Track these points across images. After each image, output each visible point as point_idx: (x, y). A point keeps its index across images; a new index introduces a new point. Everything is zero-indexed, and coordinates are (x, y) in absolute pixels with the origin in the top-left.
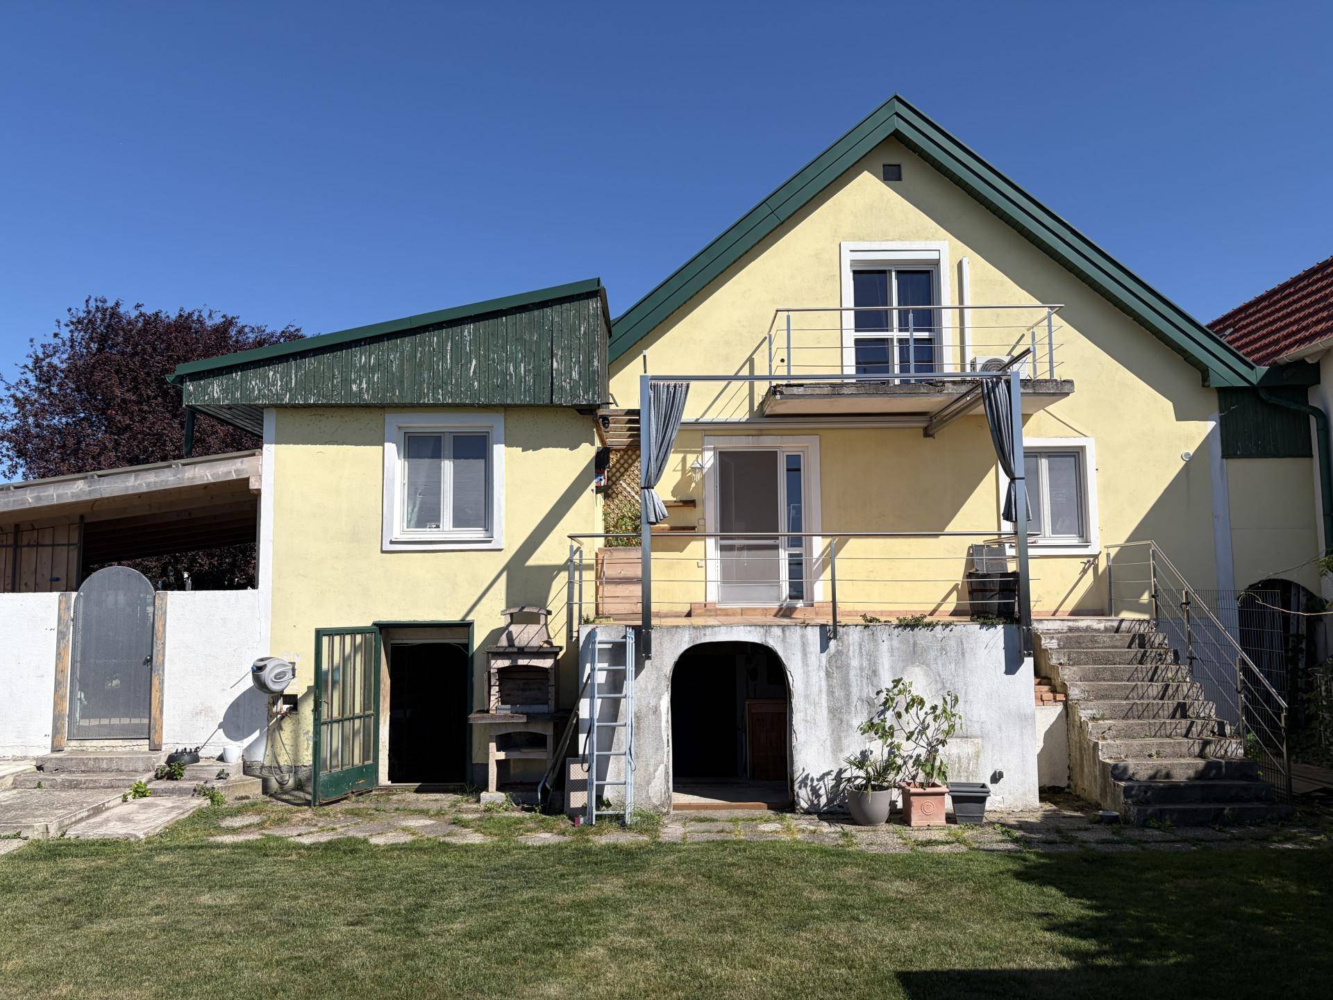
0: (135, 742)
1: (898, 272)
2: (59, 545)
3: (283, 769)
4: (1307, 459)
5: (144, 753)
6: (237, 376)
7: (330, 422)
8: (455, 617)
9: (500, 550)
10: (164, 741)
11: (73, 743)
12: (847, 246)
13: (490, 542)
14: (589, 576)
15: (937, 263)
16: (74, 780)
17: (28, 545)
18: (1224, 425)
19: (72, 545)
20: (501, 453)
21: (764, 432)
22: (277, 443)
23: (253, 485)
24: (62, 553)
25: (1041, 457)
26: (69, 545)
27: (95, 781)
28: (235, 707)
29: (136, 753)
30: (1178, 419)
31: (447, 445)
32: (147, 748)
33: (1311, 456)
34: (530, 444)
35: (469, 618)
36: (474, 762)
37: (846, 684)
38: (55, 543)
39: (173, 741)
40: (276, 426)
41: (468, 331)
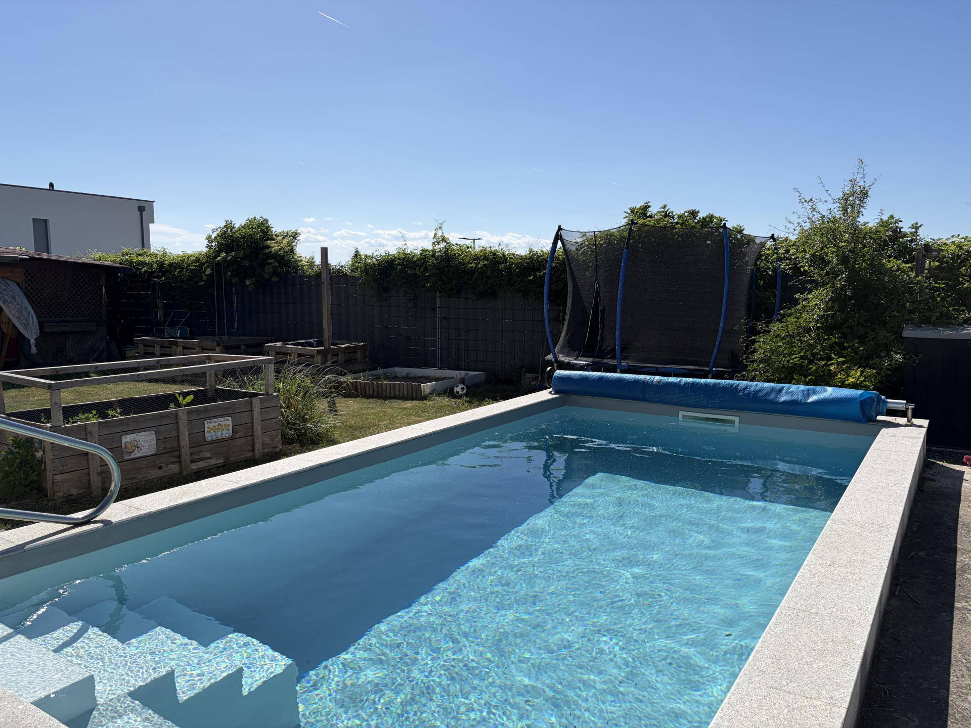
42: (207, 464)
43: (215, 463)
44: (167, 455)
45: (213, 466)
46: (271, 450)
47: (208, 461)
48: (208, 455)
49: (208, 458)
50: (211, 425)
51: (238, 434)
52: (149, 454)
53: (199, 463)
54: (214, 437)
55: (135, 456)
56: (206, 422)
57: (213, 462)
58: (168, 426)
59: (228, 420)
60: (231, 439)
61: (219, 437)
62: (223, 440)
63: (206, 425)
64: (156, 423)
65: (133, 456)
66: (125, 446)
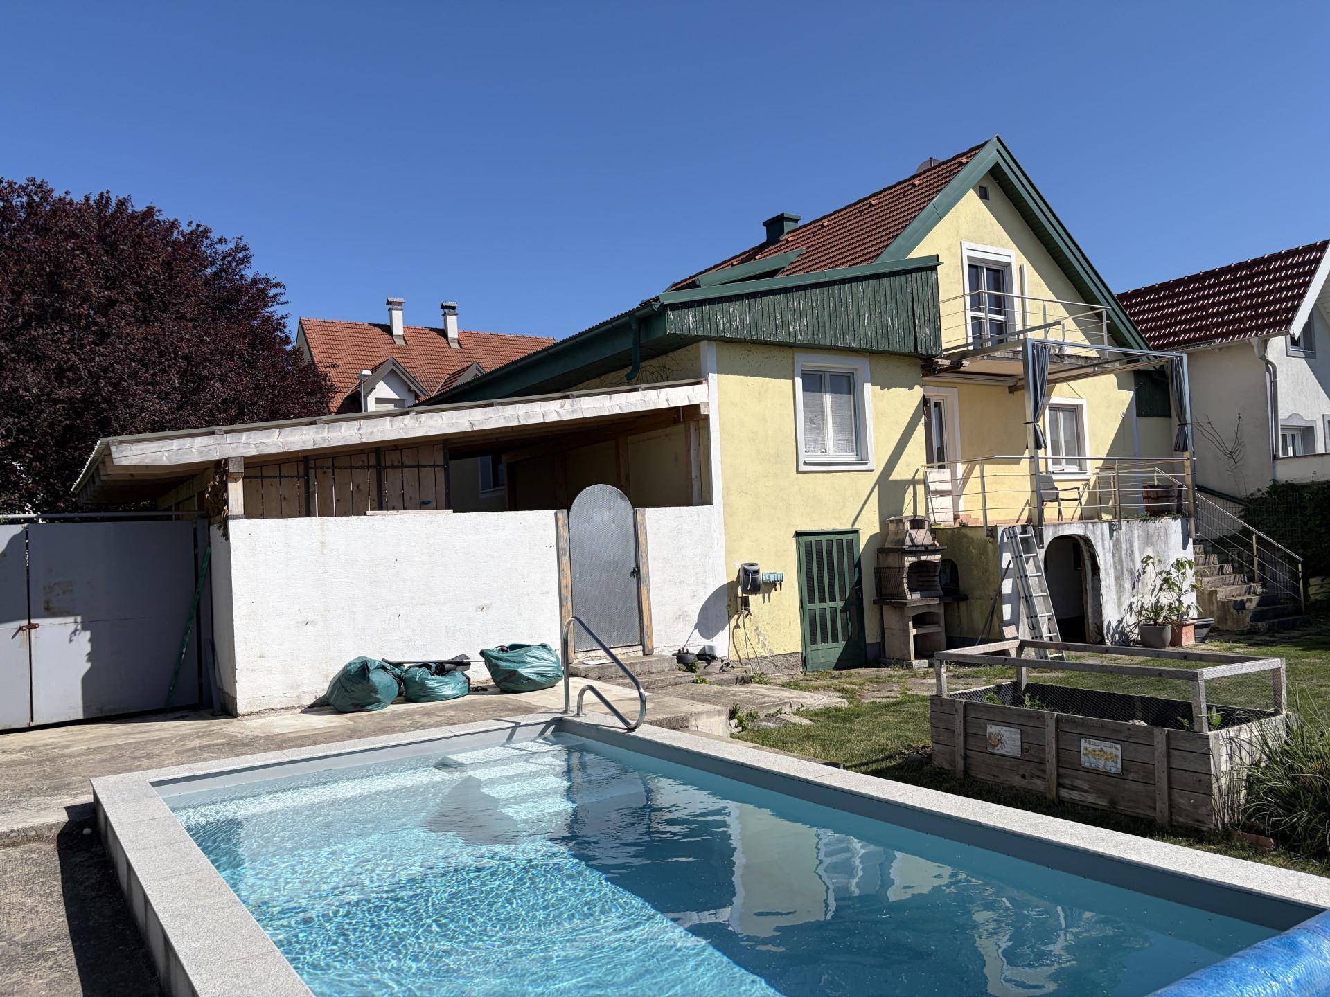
0: (631, 649)
1: (987, 269)
2: (425, 466)
3: (742, 661)
4: (1168, 419)
5: (639, 658)
6: (706, 309)
7: (757, 356)
8: (847, 527)
9: (872, 471)
10: (655, 646)
11: (580, 655)
12: (966, 245)
13: (866, 464)
14: (921, 488)
15: (1009, 264)
16: (646, 682)
17: (393, 466)
18: (1137, 394)
19: (438, 466)
20: (870, 391)
21: (927, 383)
22: (719, 372)
23: (704, 411)
24: (428, 474)
25: (1060, 411)
26: (435, 466)
27: (662, 680)
28: (704, 610)
29: (633, 658)
30: (1120, 388)
31: (827, 381)
32: (641, 653)
33: (1170, 416)
34: (886, 385)
35: (856, 527)
36: (867, 642)
37: (1121, 561)
38: (421, 463)
39: (660, 645)
40: (717, 358)
41: (861, 286)
42: (1082, 799)
43: (1094, 801)
44: (1032, 764)
45: (1089, 805)
46: (1190, 822)
47: (1084, 794)
48: (1086, 787)
49: (1085, 791)
50: (1091, 747)
51: (1132, 775)
52: (1011, 754)
53: (1071, 792)
54: (1093, 766)
55: (998, 752)
56: (1083, 740)
57: (1091, 799)
58: (1036, 729)
59: (1116, 748)
60: (1118, 777)
61: (1101, 768)
62: (1107, 775)
63: (1084, 744)
64: (1022, 721)
65: (996, 751)
66: (990, 736)
